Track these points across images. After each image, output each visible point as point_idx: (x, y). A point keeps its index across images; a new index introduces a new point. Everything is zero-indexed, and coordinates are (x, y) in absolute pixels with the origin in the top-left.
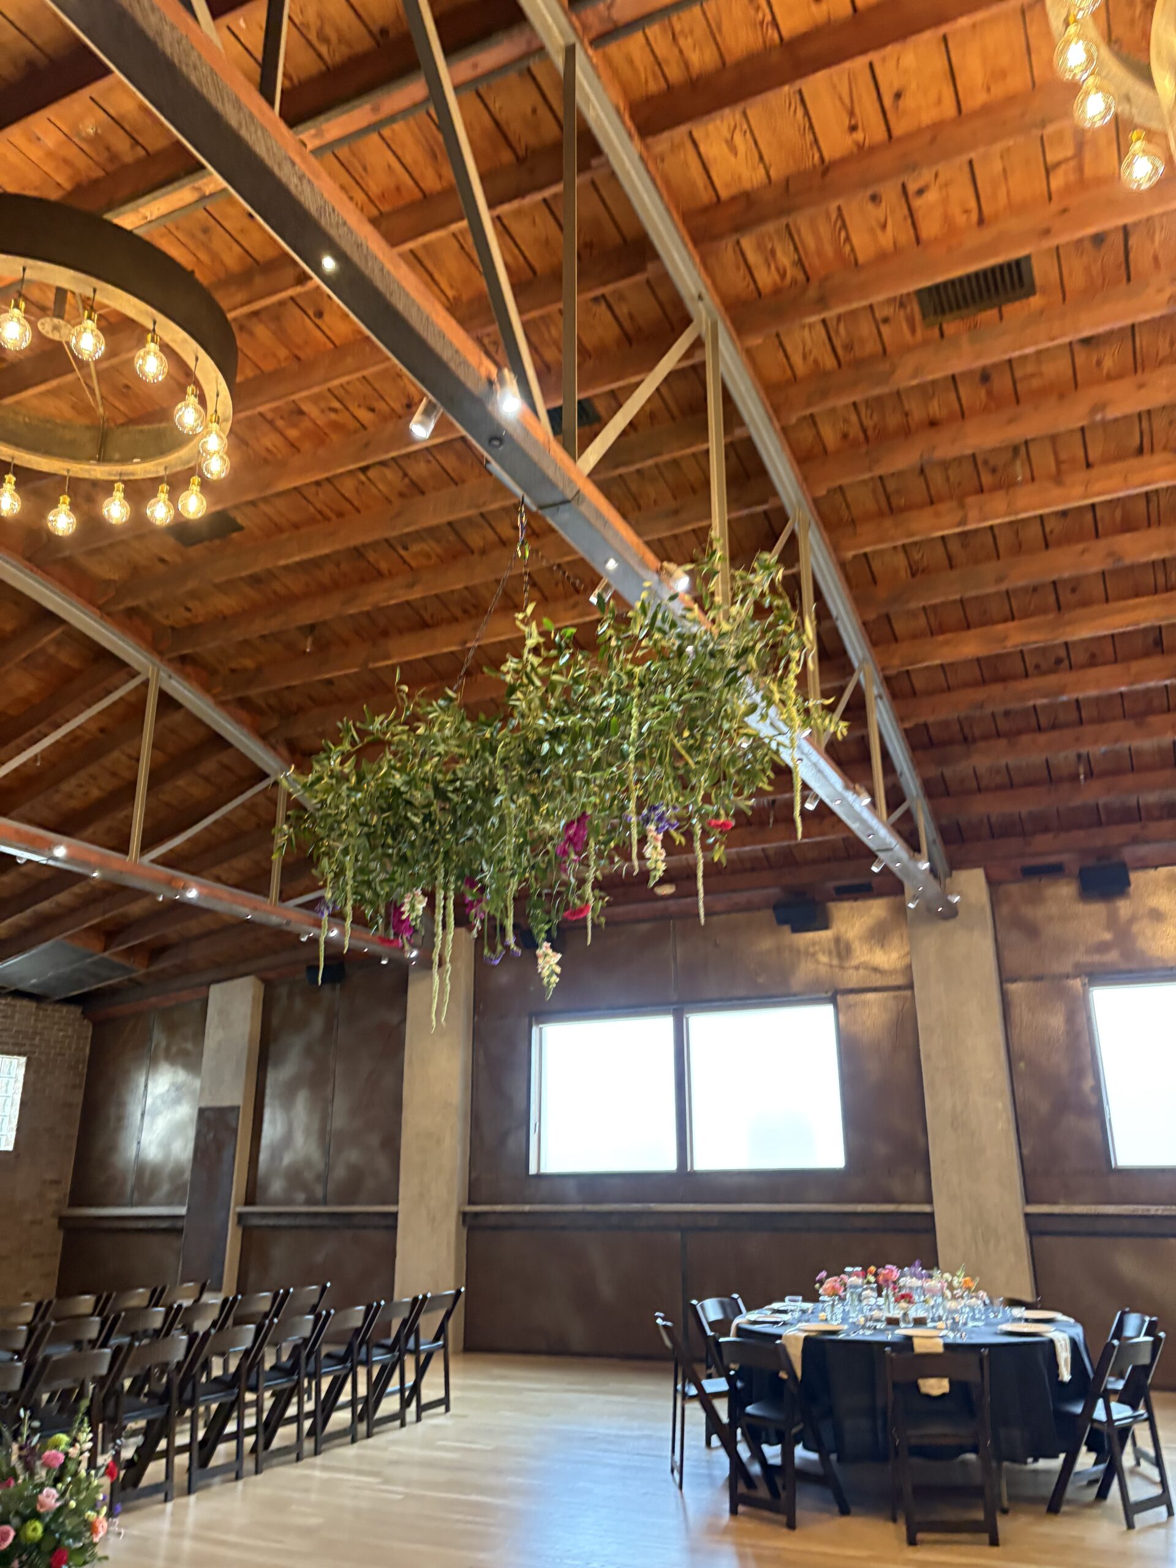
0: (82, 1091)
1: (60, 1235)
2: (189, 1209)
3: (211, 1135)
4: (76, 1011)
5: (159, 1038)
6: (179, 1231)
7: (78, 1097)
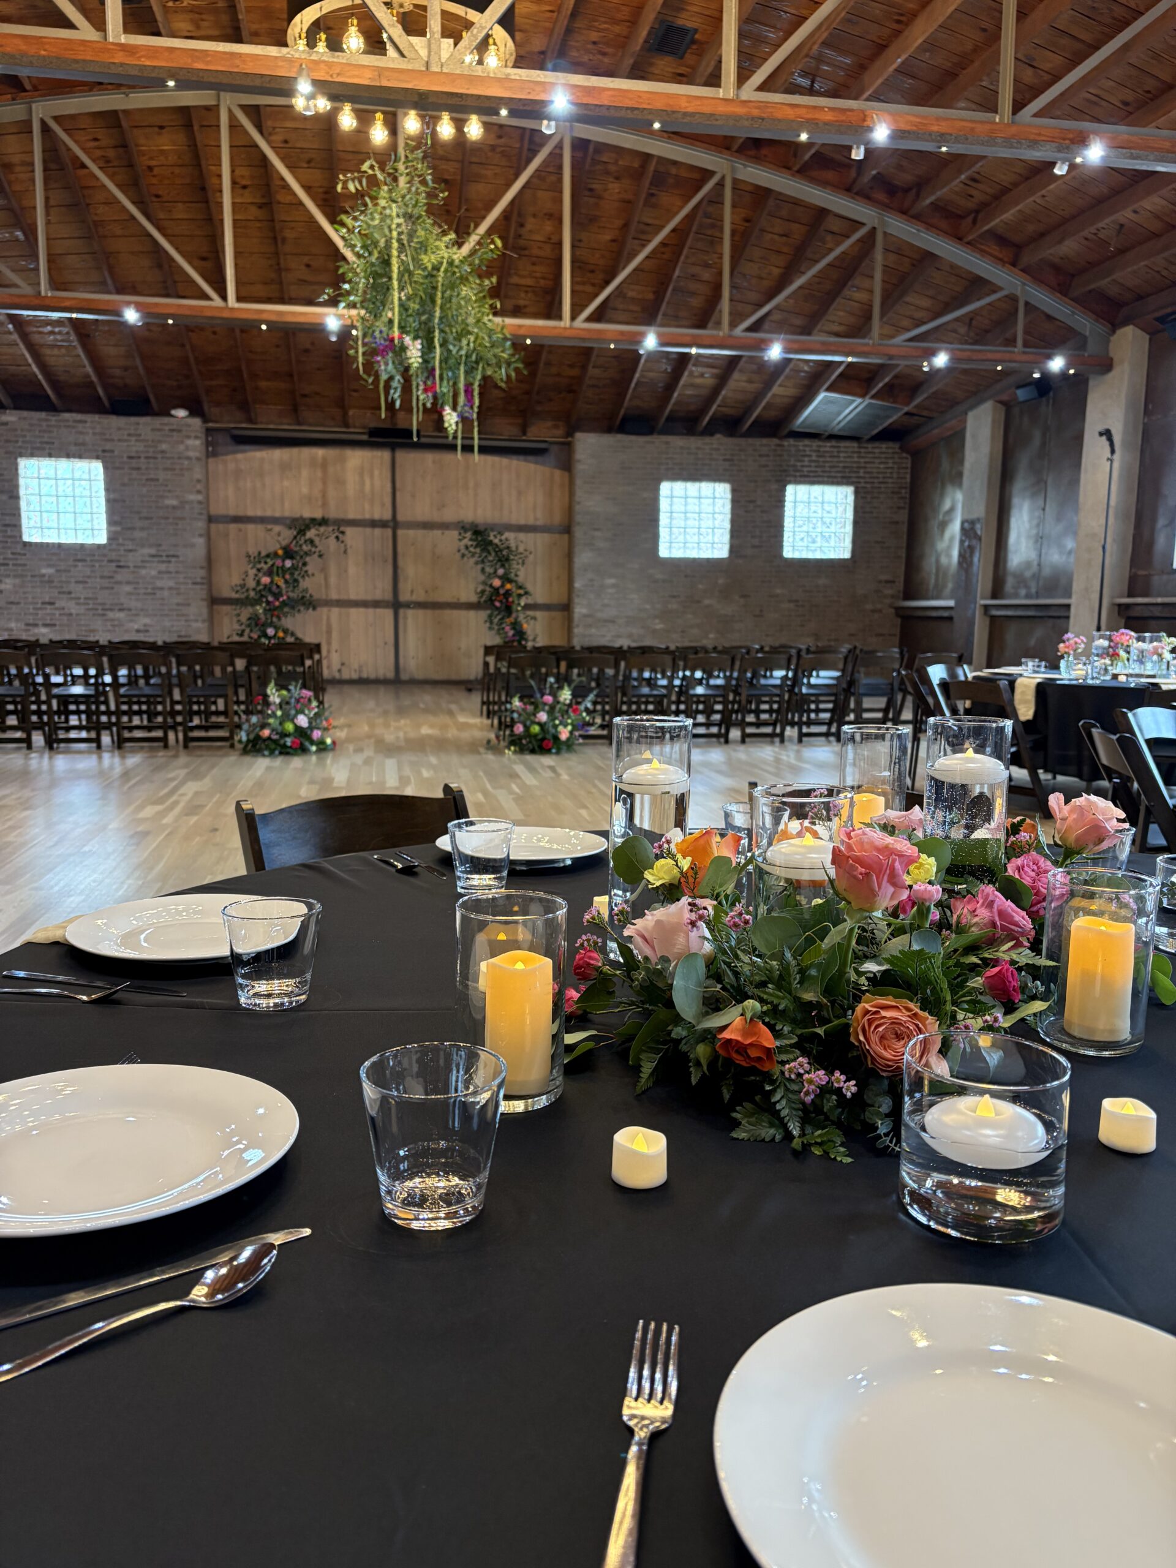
0: (907, 511)
1: (899, 620)
2: (956, 603)
3: (966, 544)
4: (895, 446)
5: (945, 464)
6: (950, 619)
7: (903, 516)
